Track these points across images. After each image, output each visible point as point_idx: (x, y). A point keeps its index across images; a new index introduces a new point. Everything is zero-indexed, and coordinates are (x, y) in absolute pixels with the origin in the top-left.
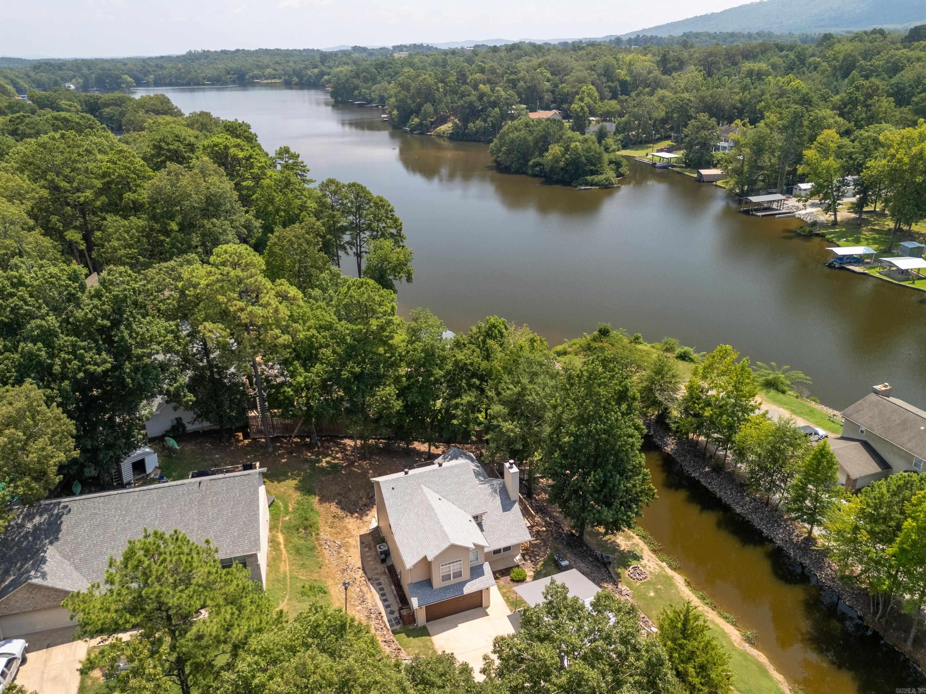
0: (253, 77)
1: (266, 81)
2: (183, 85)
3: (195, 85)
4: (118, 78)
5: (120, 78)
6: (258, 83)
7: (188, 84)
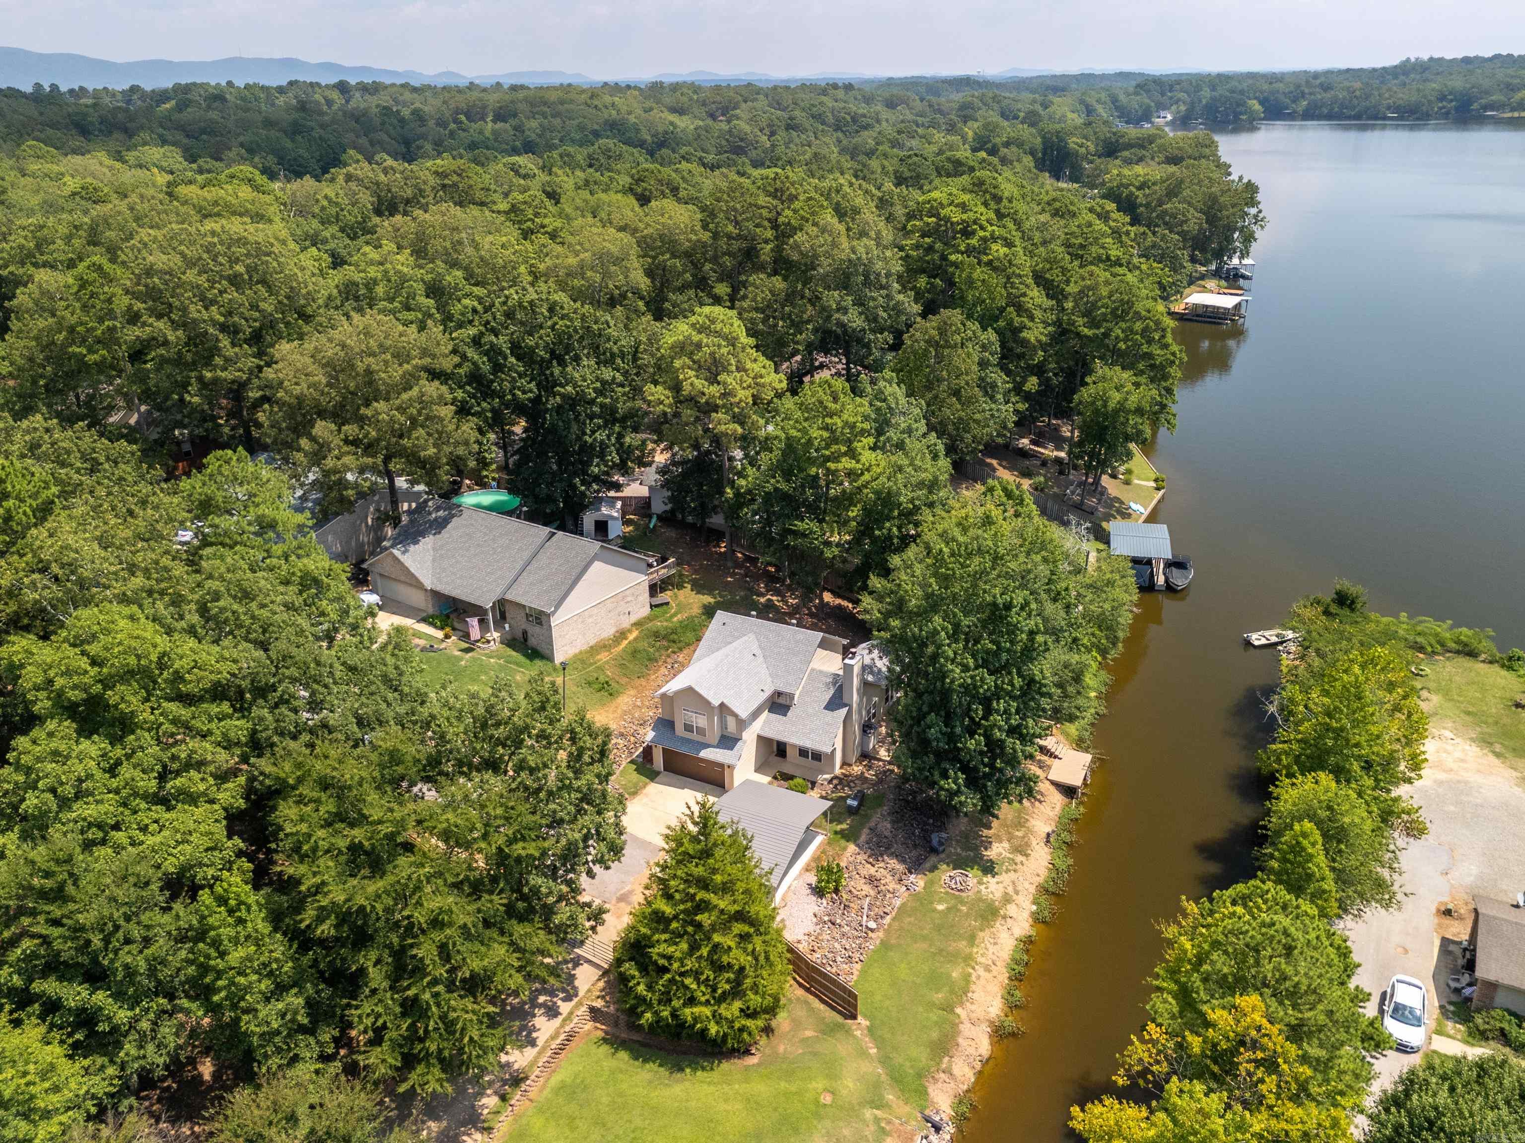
0: (1486, 108)
1: (1509, 115)
2: (1349, 118)
3: (1369, 118)
4: (1238, 105)
5: (1244, 104)
6: (1492, 117)
7: (1358, 117)
